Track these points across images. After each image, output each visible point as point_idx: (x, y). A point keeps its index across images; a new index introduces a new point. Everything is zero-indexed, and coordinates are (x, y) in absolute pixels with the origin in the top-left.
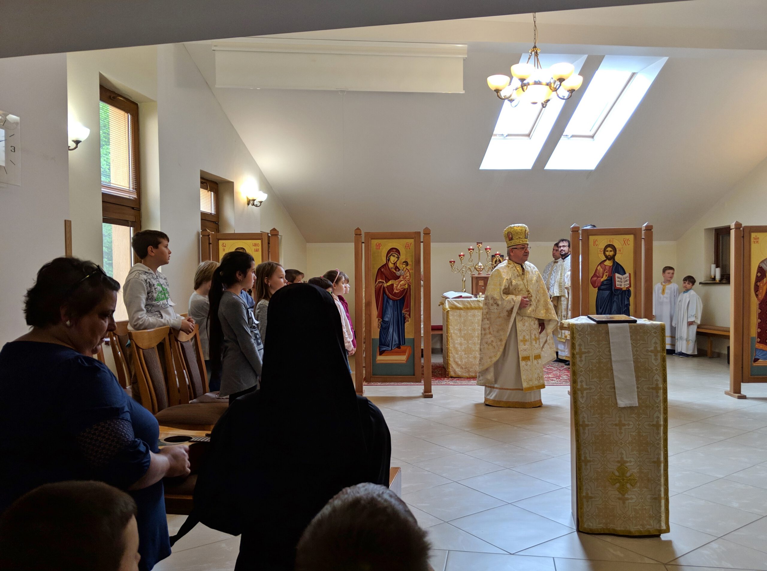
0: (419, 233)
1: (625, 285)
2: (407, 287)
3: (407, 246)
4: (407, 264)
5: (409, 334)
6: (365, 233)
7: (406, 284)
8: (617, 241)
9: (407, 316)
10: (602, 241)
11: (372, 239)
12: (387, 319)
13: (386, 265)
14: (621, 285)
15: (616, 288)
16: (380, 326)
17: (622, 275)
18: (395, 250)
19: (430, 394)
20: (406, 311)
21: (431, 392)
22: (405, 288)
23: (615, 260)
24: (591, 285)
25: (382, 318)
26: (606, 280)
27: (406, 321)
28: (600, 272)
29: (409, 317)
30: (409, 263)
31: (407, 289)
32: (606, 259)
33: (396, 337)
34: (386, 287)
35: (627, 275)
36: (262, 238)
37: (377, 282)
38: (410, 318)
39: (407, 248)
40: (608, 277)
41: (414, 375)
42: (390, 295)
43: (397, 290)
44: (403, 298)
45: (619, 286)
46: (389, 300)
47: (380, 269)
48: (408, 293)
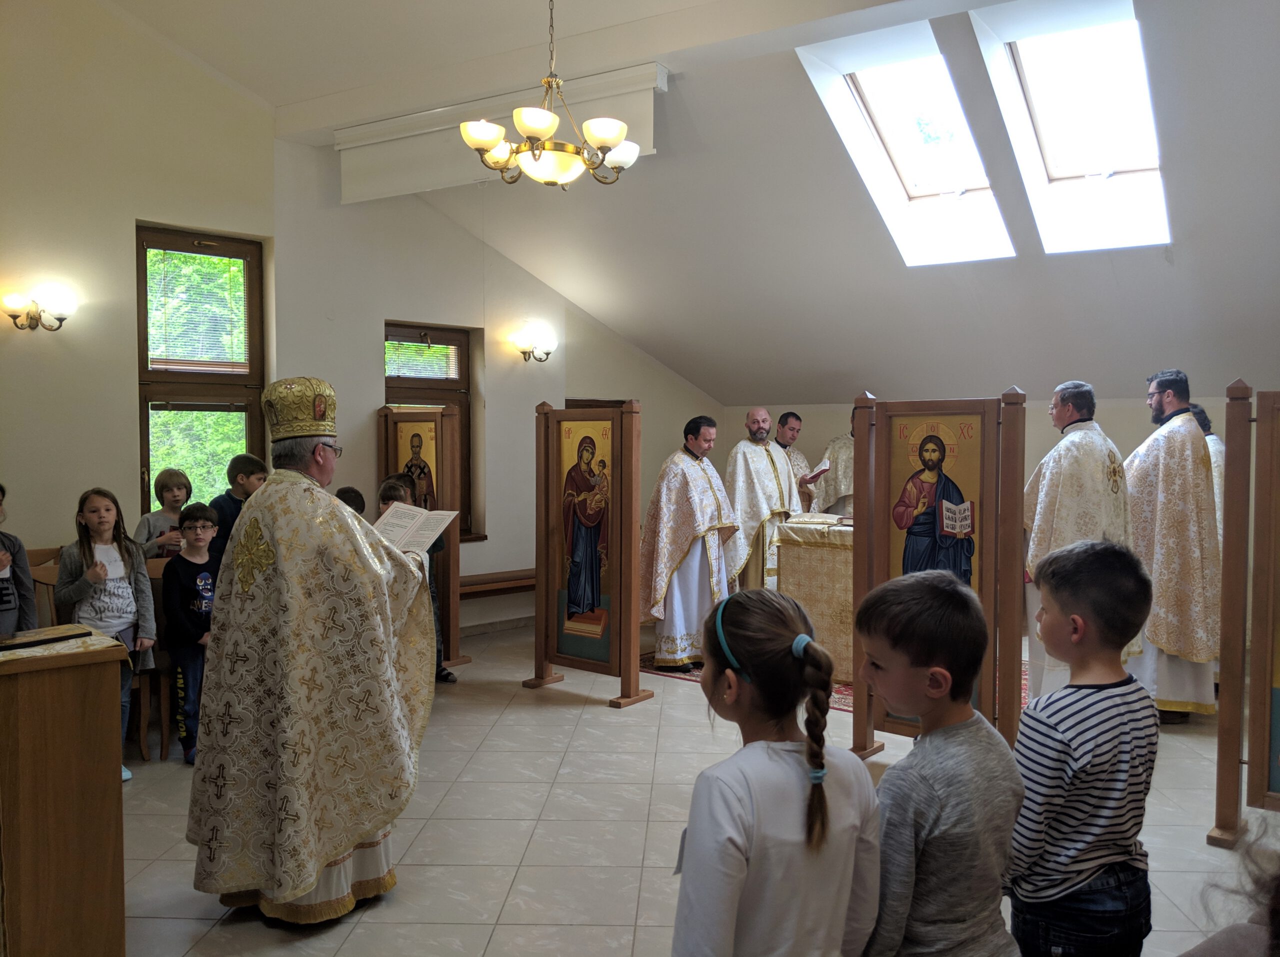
0: (620, 406)
1: (961, 527)
2: (604, 505)
3: (604, 433)
4: (604, 466)
7: (602, 500)
8: (945, 429)
9: (603, 556)
10: (918, 429)
12: (577, 560)
13: (576, 468)
14: (953, 528)
15: (943, 533)
16: (569, 570)
17: (957, 505)
18: (588, 441)
20: (602, 548)
22: (601, 506)
23: (942, 471)
24: (894, 523)
25: (572, 558)
26: (923, 514)
27: (601, 565)
28: (912, 496)
29: (606, 559)
30: (607, 463)
31: (604, 508)
32: (923, 467)
33: (588, 590)
34: (578, 504)
36: (436, 420)
37: (566, 495)
38: (608, 560)
39: (604, 436)
40: (927, 508)
41: (609, 662)
42: (582, 518)
43: (590, 509)
44: (599, 523)
45: (949, 530)
46: (581, 526)
47: (570, 473)
48: (605, 516)
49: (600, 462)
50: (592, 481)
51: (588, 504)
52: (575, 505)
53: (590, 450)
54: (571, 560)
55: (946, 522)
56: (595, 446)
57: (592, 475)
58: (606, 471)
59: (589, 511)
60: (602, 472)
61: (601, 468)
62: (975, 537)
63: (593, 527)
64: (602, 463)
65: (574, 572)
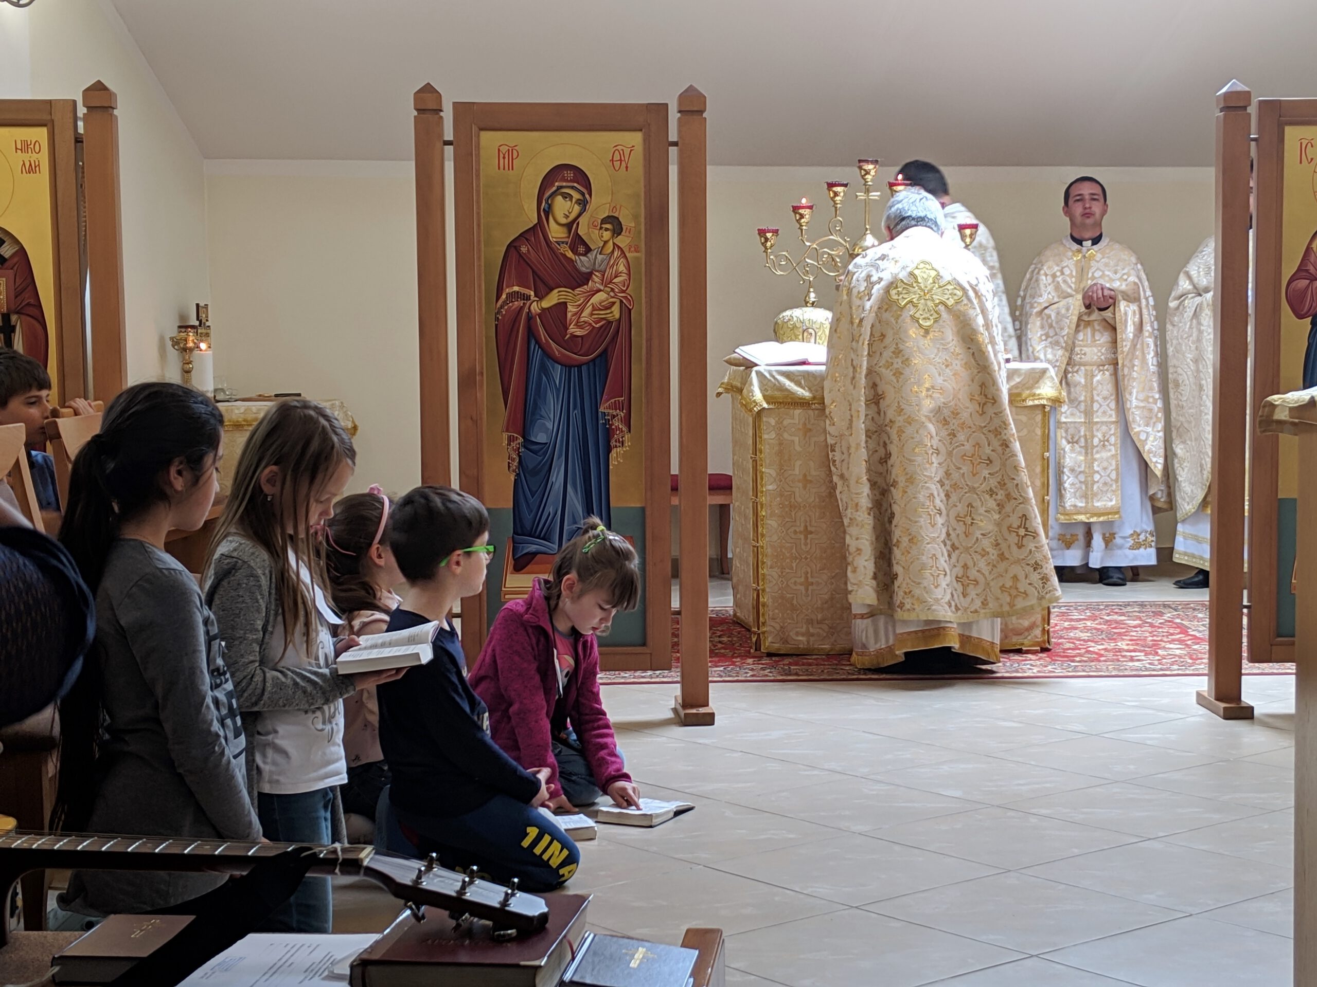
2: (617, 316)
3: (617, 157)
4: (618, 229)
5: (624, 494)
6: (455, 104)
7: (614, 303)
9: (616, 423)
11: (481, 129)
12: (541, 438)
13: (537, 231)
16: (516, 464)
18: (570, 174)
19: (702, 710)
20: (615, 406)
21: (706, 704)
22: (610, 317)
25: (525, 433)
27: (613, 443)
29: (625, 429)
30: (627, 222)
31: (620, 321)
33: (575, 502)
34: (539, 315)
36: (53, 121)
37: (504, 296)
38: (630, 431)
39: (617, 164)
41: (644, 644)
42: (554, 346)
43: (578, 325)
44: (604, 357)
46: (549, 363)
47: (513, 246)
48: (622, 338)
49: (604, 221)
50: (583, 263)
51: (569, 315)
52: (530, 318)
53: (576, 196)
54: (521, 440)
56: (588, 185)
57: (581, 249)
58: (622, 241)
59: (572, 329)
60: (611, 244)
61: (607, 235)
63: (587, 363)
64: (616, 223)
65: (531, 466)
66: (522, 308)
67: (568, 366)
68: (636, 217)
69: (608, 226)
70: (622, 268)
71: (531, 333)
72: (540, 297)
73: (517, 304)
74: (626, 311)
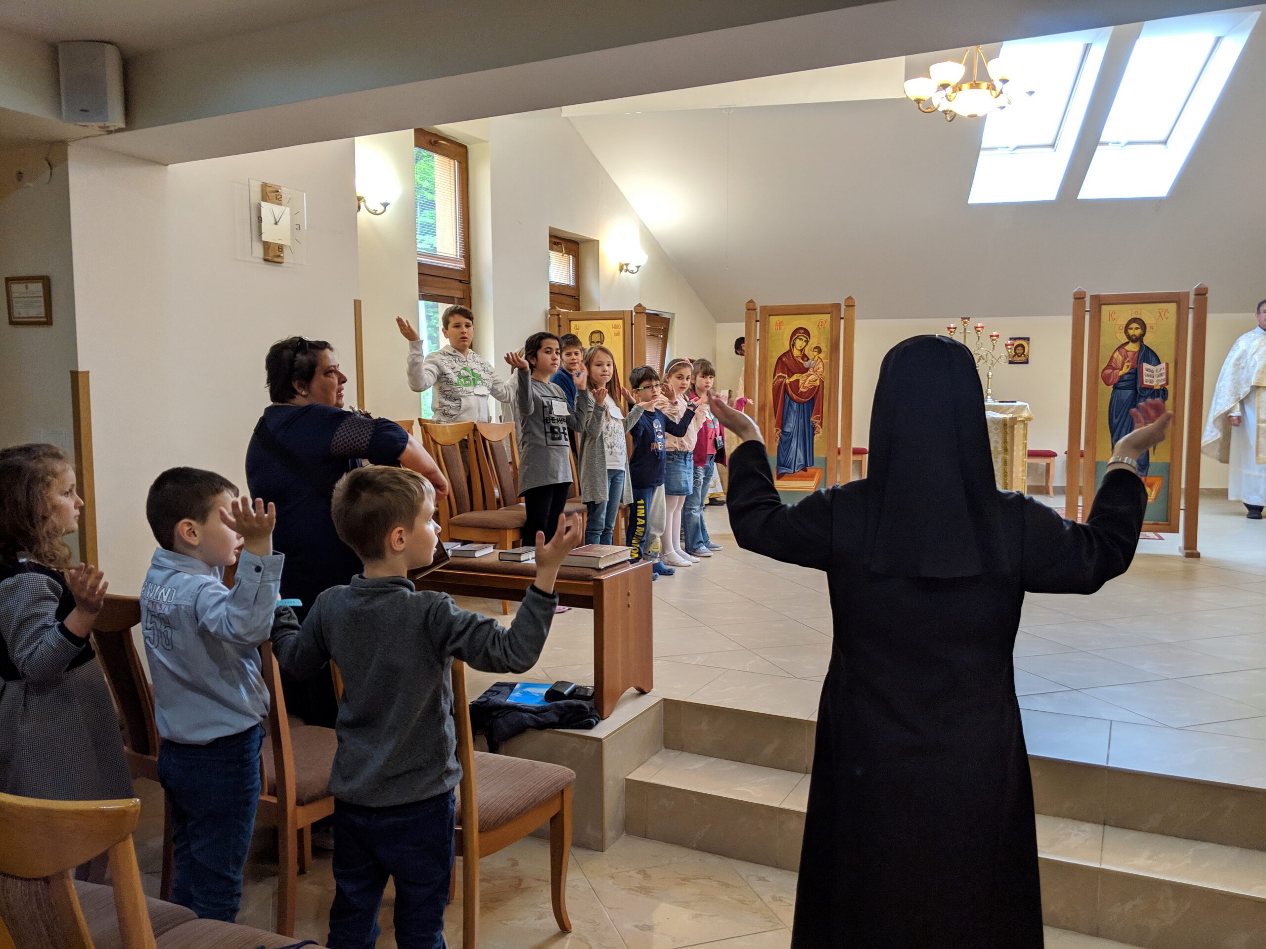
0: (838, 306)
1: (1158, 381)
2: (818, 384)
3: (820, 324)
4: (820, 351)
5: (819, 452)
6: (762, 307)
7: (817, 379)
8: (1147, 313)
9: (817, 425)
10: (1125, 313)
11: (770, 315)
12: (788, 430)
13: (789, 353)
14: (1151, 382)
15: (1143, 386)
16: (778, 439)
17: (1154, 366)
18: (802, 331)
20: (816, 418)
22: (816, 385)
23: (1143, 342)
24: (1101, 381)
25: (782, 427)
26: (1128, 373)
27: (815, 432)
28: (1118, 362)
29: (820, 427)
30: (823, 348)
31: (819, 386)
32: (1127, 341)
33: (800, 455)
34: (789, 384)
35: (1163, 365)
36: (624, 318)
37: (776, 377)
38: (822, 428)
39: (820, 327)
40: (1131, 369)
42: (794, 395)
43: (804, 388)
44: (813, 399)
45: (1148, 384)
46: (792, 402)
47: (780, 358)
48: (820, 392)
49: (815, 348)
50: (806, 364)
51: (800, 384)
52: (786, 385)
53: (804, 339)
54: (781, 431)
55: (1145, 378)
56: (809, 335)
57: (806, 359)
58: (822, 356)
59: (802, 389)
60: (817, 358)
61: (816, 353)
62: (1170, 388)
63: (806, 402)
64: (819, 349)
65: (784, 440)
66: (782, 382)
67: (799, 403)
68: (827, 347)
69: (816, 350)
70: (821, 366)
71: (786, 391)
72: (790, 377)
73: (781, 380)
74: (822, 382)
